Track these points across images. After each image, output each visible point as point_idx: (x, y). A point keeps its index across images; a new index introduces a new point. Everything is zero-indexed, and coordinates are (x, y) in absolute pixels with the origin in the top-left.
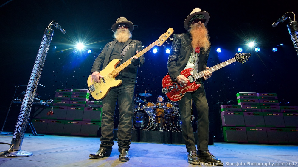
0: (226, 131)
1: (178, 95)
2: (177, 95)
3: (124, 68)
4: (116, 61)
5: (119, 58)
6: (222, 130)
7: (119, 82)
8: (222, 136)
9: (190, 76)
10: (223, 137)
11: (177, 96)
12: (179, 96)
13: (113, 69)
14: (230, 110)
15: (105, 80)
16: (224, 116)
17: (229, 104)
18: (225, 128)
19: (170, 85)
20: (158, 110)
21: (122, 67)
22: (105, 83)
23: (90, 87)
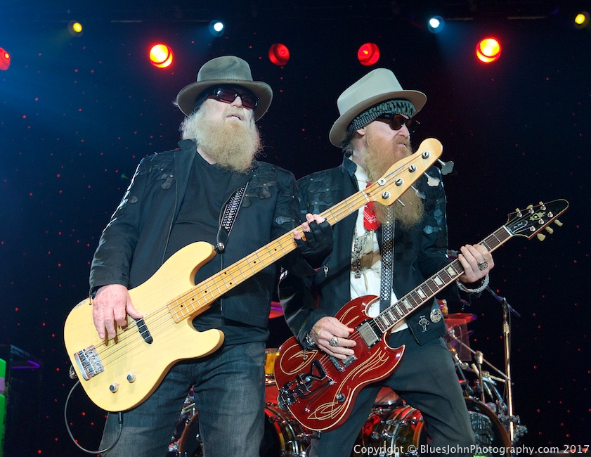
1: (333, 404)
2: (327, 405)
3: (237, 281)
4: (200, 251)
5: (213, 242)
7: (211, 339)
9: (364, 322)
11: (329, 409)
12: (335, 407)
13: (188, 285)
15: (149, 328)
19: (300, 372)
21: (228, 279)
22: (150, 341)
23: (81, 356)
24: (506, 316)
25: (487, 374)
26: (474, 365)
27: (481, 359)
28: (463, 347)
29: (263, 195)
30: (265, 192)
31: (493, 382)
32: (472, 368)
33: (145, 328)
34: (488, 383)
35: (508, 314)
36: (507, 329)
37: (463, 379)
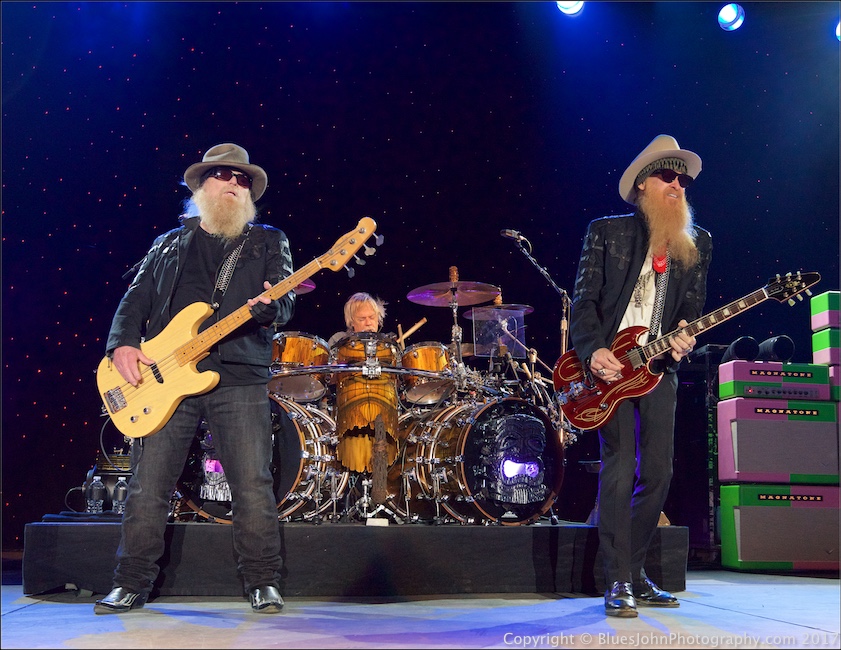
0: (737, 512)
5: (208, 302)
6: (711, 504)
7: (210, 378)
8: (712, 535)
9: (633, 349)
10: (718, 541)
11: (594, 414)
12: (598, 413)
14: (769, 390)
15: (161, 371)
16: (734, 424)
17: (766, 357)
18: (731, 495)
20: (359, 386)
21: (218, 331)
22: (161, 381)
23: (109, 395)
24: (565, 311)
25: (538, 374)
26: (524, 364)
27: (534, 358)
28: (517, 343)
29: (254, 256)
30: (255, 253)
31: (544, 384)
32: (522, 367)
33: (157, 371)
34: (539, 385)
35: (567, 309)
36: (564, 325)
37: (514, 378)
